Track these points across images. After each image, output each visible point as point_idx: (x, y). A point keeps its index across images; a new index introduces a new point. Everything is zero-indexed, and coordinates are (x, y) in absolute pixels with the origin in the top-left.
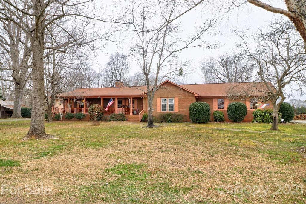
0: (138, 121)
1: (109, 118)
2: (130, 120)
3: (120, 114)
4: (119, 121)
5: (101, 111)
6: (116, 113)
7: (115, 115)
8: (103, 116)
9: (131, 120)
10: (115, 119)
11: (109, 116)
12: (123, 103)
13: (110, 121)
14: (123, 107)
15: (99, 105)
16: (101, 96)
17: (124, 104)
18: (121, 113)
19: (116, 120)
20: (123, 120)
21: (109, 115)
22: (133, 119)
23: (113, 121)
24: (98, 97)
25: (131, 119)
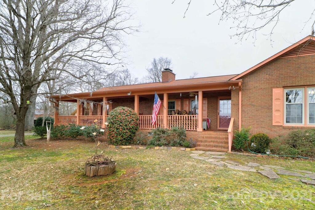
0: (226, 150)
1: (151, 138)
2: (200, 145)
3: (175, 130)
4: (174, 145)
5: (132, 122)
6: (165, 126)
7: (164, 132)
8: (137, 133)
9: (204, 146)
10: (163, 141)
11: (150, 133)
12: (178, 107)
13: (153, 144)
14: (178, 114)
15: (128, 108)
16: (133, 92)
17: (179, 109)
18: (177, 127)
19: (165, 145)
20: (183, 144)
21: (151, 131)
22: (206, 141)
23: (159, 145)
24: (129, 92)
25: (202, 141)
